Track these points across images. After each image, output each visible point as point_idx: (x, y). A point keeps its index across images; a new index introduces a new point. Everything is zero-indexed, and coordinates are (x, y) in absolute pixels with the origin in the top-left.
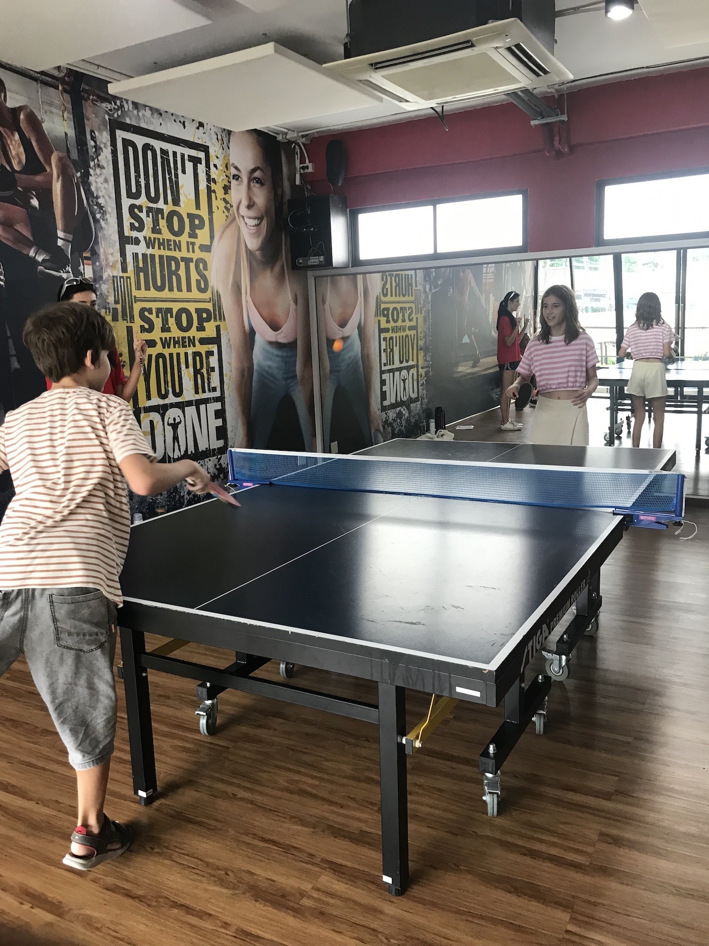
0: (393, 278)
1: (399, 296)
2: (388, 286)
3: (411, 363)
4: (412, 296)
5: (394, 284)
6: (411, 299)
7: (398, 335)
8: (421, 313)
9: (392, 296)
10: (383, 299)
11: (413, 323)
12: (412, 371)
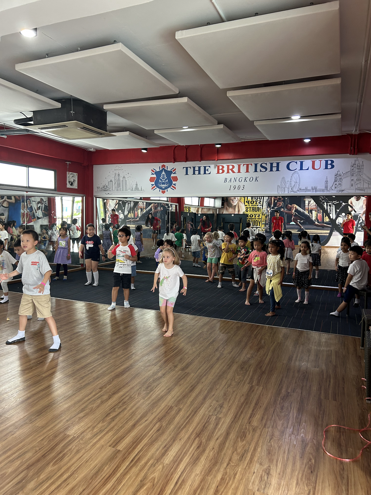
0: (251, 208)
1: (254, 211)
2: (249, 209)
3: (258, 226)
4: (260, 211)
5: (251, 209)
6: (259, 212)
7: (252, 220)
8: (264, 215)
9: (250, 211)
10: (246, 212)
11: (261, 218)
12: (258, 229)
